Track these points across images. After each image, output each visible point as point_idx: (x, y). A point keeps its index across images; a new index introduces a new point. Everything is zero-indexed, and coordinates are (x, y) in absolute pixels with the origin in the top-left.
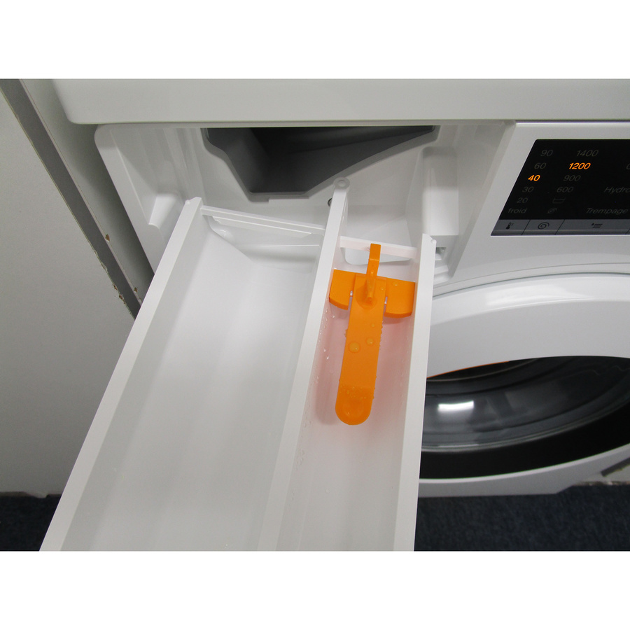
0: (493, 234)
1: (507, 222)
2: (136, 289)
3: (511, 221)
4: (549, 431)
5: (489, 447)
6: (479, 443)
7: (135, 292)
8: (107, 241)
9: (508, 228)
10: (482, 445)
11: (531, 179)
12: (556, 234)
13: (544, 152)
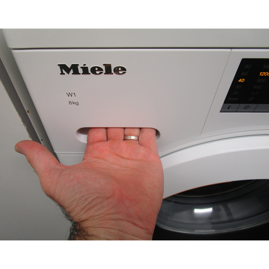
0: (221, 112)
1: (228, 105)
2: (42, 140)
3: (230, 105)
4: (255, 223)
5: (220, 232)
6: (216, 230)
7: (41, 141)
8: (28, 114)
9: (228, 108)
10: (218, 231)
11: (240, 81)
12: (253, 112)
13: (246, 66)
